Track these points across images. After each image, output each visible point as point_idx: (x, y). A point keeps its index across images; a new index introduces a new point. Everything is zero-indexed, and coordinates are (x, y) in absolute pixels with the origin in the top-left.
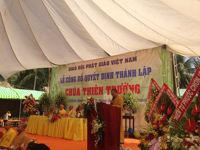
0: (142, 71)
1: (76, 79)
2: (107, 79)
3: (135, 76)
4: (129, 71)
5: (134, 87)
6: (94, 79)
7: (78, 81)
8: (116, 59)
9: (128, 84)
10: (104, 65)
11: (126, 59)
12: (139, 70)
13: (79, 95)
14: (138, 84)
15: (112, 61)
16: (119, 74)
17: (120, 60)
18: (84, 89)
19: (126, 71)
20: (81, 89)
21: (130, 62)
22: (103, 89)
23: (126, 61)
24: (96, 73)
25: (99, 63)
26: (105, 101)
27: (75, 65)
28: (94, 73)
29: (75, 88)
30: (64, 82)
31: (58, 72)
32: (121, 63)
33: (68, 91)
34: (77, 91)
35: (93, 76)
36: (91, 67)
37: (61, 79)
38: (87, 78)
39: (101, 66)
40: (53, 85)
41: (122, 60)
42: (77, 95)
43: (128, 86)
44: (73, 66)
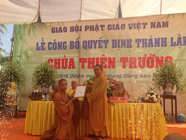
0: (175, 40)
1: (66, 46)
2: (122, 47)
3: (166, 46)
4: (156, 39)
5: (164, 60)
6: (100, 47)
7: (71, 48)
8: (136, 22)
9: (154, 55)
10: (116, 29)
11: (152, 23)
12: (172, 39)
13: (74, 67)
14: (170, 55)
15: (129, 25)
16: (141, 42)
17: (143, 24)
18: (82, 61)
19: (152, 39)
20: (76, 60)
21: (159, 28)
22: (116, 60)
23: (153, 25)
24: (103, 39)
25: (108, 26)
26: (119, 77)
27: (64, 25)
28: (100, 39)
29: (65, 58)
30: (44, 48)
31: (28, 33)
32: (144, 28)
33: (53, 62)
34: (70, 62)
35: (98, 42)
36: (94, 29)
37: (37, 44)
38: (88, 45)
39: (111, 29)
40: (18, 51)
41: (146, 24)
42: (69, 68)
43: (154, 57)
44: (61, 26)
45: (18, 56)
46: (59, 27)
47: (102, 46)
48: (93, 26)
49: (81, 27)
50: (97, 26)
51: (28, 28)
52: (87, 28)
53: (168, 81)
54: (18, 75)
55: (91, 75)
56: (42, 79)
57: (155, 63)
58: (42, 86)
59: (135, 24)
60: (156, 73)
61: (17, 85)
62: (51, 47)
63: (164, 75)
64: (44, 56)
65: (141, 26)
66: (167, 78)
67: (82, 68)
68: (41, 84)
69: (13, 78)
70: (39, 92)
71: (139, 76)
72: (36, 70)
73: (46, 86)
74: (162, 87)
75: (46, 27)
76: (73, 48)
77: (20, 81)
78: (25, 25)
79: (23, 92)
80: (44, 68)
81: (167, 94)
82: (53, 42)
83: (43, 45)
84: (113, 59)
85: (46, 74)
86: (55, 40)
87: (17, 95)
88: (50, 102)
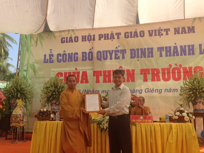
1: (77, 57)
2: (142, 57)
3: (193, 54)
4: (181, 47)
5: (193, 70)
6: (117, 58)
7: (83, 60)
8: (157, 28)
9: (180, 66)
10: (134, 37)
11: (175, 29)
12: (200, 45)
13: (87, 82)
15: (149, 31)
16: (163, 51)
17: (165, 30)
18: (97, 74)
19: (176, 47)
20: (90, 73)
21: (184, 35)
22: (135, 73)
23: (177, 31)
24: (119, 49)
25: (125, 33)
26: (140, 92)
27: (75, 34)
28: (116, 48)
29: (76, 71)
30: (53, 61)
31: (35, 44)
32: (166, 35)
33: (62, 76)
34: (82, 76)
35: (114, 52)
36: (109, 38)
37: (45, 55)
38: (102, 56)
39: (128, 37)
40: (25, 65)
41: (169, 30)
42: (81, 83)
43: (181, 68)
44: (71, 35)
45: (25, 71)
46: (69, 36)
47: (119, 57)
48: (108, 34)
49: (94, 36)
50: (112, 34)
51: (35, 39)
52: (101, 37)
53: (198, 95)
54: (25, 92)
55: (107, 91)
56: (51, 96)
57: (182, 74)
58: (51, 104)
59: (156, 30)
60: (183, 86)
61: (24, 103)
62: (61, 59)
63: (194, 89)
64: (52, 70)
65: (163, 32)
66: (197, 92)
67: (96, 83)
68: (51, 101)
69: (19, 95)
70: (47, 110)
71: (163, 91)
72: (45, 85)
73: (56, 103)
74: (192, 103)
75: (55, 37)
76: (86, 60)
77: (27, 99)
78: (31, 36)
79: (30, 111)
80: (54, 83)
81: (198, 111)
82: (62, 53)
83: (51, 57)
84: (132, 71)
85: (56, 89)
86: (64, 51)
87: (24, 115)
88: (60, 123)
